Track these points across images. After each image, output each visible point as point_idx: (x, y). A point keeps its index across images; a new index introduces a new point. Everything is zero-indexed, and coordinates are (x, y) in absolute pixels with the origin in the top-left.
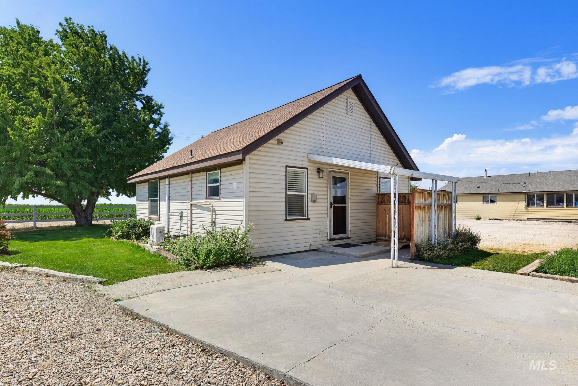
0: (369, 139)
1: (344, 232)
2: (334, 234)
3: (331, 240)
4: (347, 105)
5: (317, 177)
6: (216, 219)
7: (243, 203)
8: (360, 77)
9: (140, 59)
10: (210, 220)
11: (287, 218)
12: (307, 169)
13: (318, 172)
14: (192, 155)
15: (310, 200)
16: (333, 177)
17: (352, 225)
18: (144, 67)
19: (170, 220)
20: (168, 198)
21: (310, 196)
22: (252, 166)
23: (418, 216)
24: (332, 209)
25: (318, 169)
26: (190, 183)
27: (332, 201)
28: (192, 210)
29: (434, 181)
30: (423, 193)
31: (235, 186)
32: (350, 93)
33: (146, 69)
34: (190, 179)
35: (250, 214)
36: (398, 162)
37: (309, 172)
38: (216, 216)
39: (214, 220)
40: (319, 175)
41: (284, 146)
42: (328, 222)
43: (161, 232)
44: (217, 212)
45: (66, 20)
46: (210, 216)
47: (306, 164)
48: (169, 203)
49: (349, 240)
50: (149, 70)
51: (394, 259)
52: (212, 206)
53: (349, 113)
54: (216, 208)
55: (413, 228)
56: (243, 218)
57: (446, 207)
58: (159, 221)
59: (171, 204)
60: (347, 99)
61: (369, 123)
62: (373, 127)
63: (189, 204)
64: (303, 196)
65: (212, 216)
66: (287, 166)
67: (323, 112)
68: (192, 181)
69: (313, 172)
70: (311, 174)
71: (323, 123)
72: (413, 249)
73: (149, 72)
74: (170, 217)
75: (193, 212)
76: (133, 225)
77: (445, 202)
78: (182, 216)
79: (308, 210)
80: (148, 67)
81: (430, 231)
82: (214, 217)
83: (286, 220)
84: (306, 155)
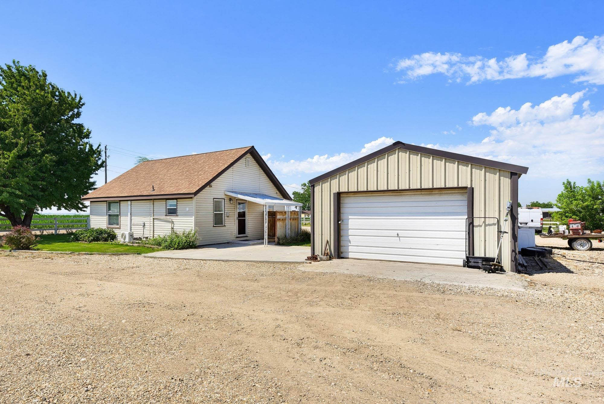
0: (259, 178)
1: (245, 233)
2: (238, 234)
3: (237, 237)
4: (246, 164)
5: (229, 203)
6: (174, 226)
7: (193, 218)
8: (253, 147)
9: (76, 95)
10: (171, 227)
11: (214, 225)
12: (224, 199)
13: (230, 200)
14: (153, 189)
15: (225, 216)
16: (238, 203)
17: (249, 229)
18: (80, 101)
19: (132, 228)
20: (131, 214)
21: (226, 214)
22: (198, 199)
23: (279, 224)
24: (237, 221)
25: (230, 199)
26: (152, 205)
27: (237, 216)
28: (154, 221)
29: (288, 207)
30: (282, 212)
31: (187, 209)
32: (249, 155)
33: (81, 103)
34: (152, 203)
35: (197, 224)
36: (278, 191)
37: (225, 201)
38: (174, 225)
39: (172, 227)
40: (230, 202)
41: (213, 188)
42: (235, 228)
43: (131, 235)
44: (175, 223)
45: (14, 62)
46: (170, 225)
47: (223, 197)
48: (131, 217)
49: (247, 238)
50: (83, 104)
51: (266, 245)
52: (172, 220)
53: (247, 166)
54: (174, 221)
55: (276, 229)
56: (193, 226)
57: (295, 219)
58: (120, 229)
59: (132, 218)
60: (246, 159)
61: (259, 170)
62: (262, 172)
63: (152, 218)
64: (222, 214)
65: (172, 225)
66: (214, 199)
67: (232, 169)
68: (153, 204)
69: (227, 201)
70: (226, 202)
71: (232, 173)
72: (276, 240)
73: (83, 106)
74: (132, 226)
75: (155, 222)
76: (101, 232)
77: (295, 216)
78: (144, 225)
79: (225, 221)
80: (82, 101)
81: (286, 231)
82: (173, 225)
83: (214, 226)
84: (223, 192)
